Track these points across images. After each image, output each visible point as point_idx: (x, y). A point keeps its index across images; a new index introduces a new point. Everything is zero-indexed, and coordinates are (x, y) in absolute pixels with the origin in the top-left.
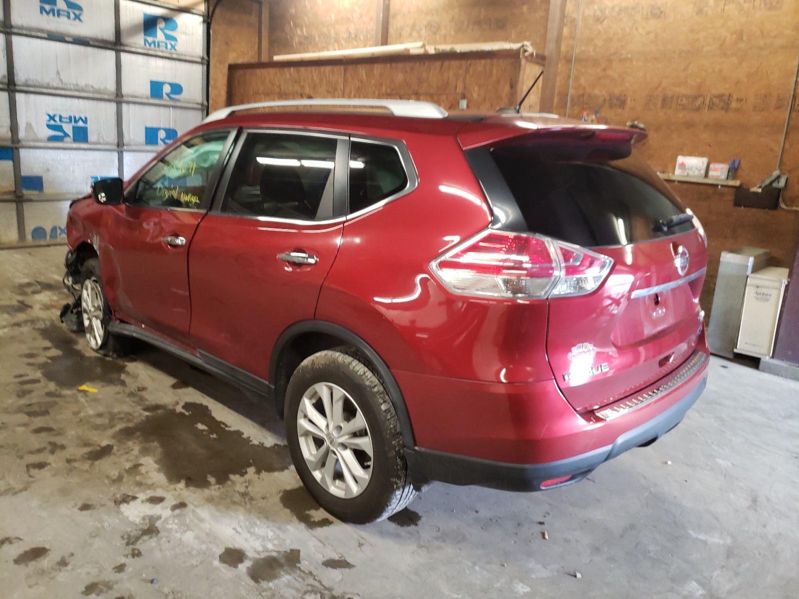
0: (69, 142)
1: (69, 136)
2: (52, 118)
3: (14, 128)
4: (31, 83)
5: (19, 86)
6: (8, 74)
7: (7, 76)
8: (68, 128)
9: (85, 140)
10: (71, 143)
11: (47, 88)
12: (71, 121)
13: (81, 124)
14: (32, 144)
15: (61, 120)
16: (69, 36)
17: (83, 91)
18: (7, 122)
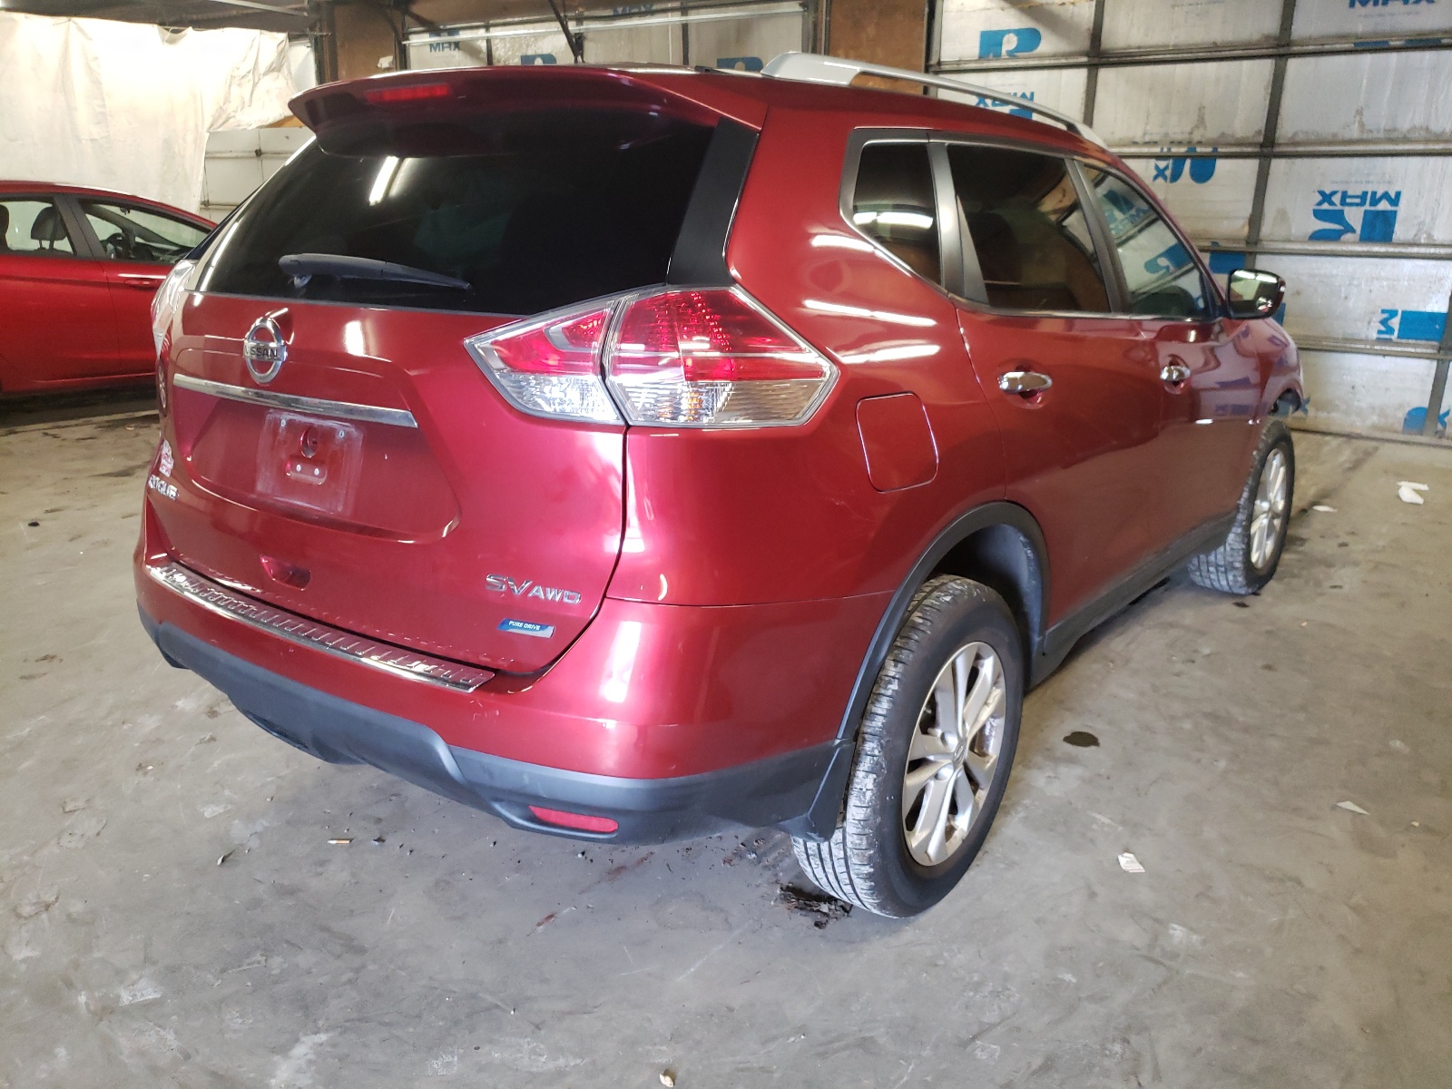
0: (1350, 243)
1: (1353, 231)
2: (1326, 197)
3: (1256, 219)
4: (1300, 137)
5: (1280, 145)
6: (1266, 128)
7: (1263, 132)
8: (1355, 216)
9: (1386, 238)
10: (1354, 243)
11: (1330, 143)
12: (1363, 204)
13: (1384, 206)
14: (1280, 246)
15: (1343, 203)
16: (1398, 36)
17: (1406, 140)
18: (1247, 209)
